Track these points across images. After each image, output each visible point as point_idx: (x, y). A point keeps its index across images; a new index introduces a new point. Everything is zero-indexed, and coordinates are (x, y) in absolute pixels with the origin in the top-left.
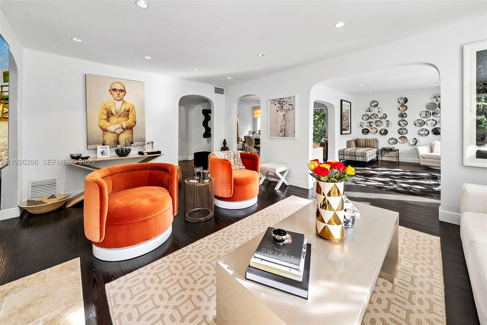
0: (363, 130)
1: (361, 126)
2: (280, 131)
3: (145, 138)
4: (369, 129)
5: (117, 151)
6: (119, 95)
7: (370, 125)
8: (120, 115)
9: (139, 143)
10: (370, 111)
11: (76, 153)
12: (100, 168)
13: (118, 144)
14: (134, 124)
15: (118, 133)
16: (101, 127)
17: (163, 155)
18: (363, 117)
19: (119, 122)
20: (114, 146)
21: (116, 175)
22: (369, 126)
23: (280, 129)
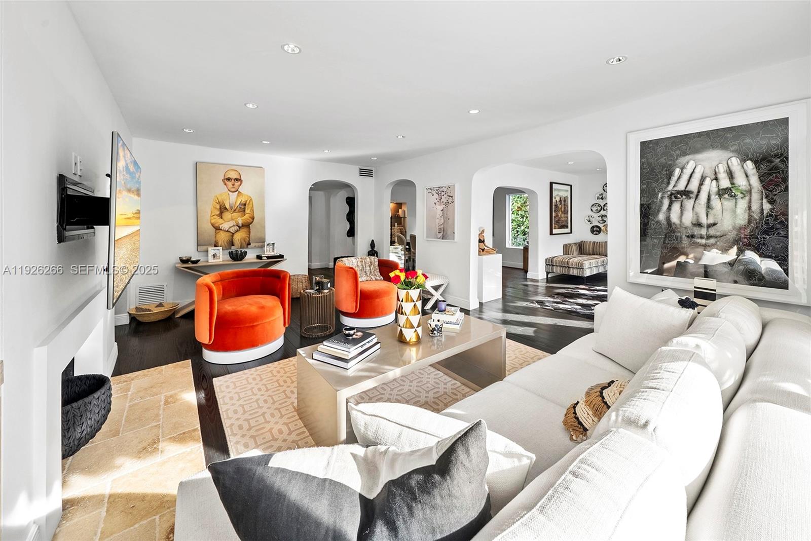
0: (593, 227)
1: (589, 221)
2: (438, 231)
3: (265, 239)
4: (601, 226)
5: (231, 254)
6: (233, 185)
7: (603, 220)
8: (235, 210)
9: (257, 244)
10: (602, 198)
11: (185, 256)
12: (208, 272)
13: (233, 245)
14: (252, 220)
15: (232, 232)
16: (213, 225)
17: (286, 259)
18: (593, 208)
19: (234, 218)
20: (227, 247)
21: (227, 281)
22: (601, 222)
23: (438, 228)
